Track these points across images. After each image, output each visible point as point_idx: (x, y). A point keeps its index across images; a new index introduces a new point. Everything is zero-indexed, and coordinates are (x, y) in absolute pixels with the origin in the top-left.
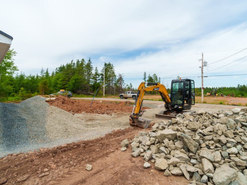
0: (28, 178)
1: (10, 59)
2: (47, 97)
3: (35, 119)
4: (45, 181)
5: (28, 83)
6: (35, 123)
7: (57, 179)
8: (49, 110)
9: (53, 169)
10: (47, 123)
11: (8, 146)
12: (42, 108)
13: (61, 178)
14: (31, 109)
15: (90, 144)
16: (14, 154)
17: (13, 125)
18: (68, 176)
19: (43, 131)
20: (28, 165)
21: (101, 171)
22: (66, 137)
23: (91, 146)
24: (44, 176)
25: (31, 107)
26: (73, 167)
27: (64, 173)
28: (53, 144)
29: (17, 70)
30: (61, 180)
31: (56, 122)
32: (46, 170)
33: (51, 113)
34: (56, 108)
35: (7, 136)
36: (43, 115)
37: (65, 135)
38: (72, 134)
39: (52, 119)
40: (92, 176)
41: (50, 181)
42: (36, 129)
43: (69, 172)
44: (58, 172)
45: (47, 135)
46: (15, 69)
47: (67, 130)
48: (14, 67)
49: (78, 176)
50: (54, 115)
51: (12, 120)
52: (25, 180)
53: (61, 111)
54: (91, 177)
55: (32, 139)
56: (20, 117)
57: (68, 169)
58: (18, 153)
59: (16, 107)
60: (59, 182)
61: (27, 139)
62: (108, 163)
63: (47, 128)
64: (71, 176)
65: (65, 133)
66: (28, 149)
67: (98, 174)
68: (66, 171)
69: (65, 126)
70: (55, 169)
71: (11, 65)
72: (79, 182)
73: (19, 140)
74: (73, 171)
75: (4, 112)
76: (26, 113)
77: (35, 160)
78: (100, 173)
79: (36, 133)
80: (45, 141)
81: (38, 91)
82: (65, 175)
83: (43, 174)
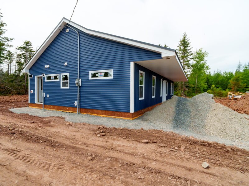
0: (164, 147)
1: (203, 61)
2: (239, 94)
3: (198, 112)
4: (170, 153)
5: (223, 80)
6: (198, 116)
7: (177, 157)
8: (213, 107)
9: (181, 150)
10: (207, 118)
11: (175, 127)
12: (206, 104)
13: (180, 158)
14: (198, 103)
15: (239, 153)
16: (173, 133)
17: (181, 114)
18: (185, 160)
19: (202, 124)
20: (171, 140)
21: (214, 176)
22: (222, 137)
23: (237, 155)
24: (173, 151)
25: (197, 102)
26: (195, 158)
27: (184, 157)
28: (204, 138)
29: (209, 69)
30: (178, 159)
31: (216, 119)
32: (176, 148)
33: (215, 110)
34: (221, 106)
35: (176, 120)
36: (206, 110)
37: (221, 135)
38: (231, 136)
39: (213, 116)
40: (200, 172)
41: (173, 155)
42: (197, 121)
43: (189, 158)
44: (182, 154)
45: (204, 129)
46: (208, 68)
47: (225, 130)
48: (206, 67)
49: (191, 165)
50: (216, 112)
51: (182, 110)
52: (162, 147)
53: (226, 110)
54: (198, 172)
55: (191, 128)
56: (187, 109)
57: (190, 156)
58: (177, 133)
59: (187, 101)
60: (177, 159)
61: (187, 127)
62: (232, 177)
63: (206, 123)
64: (187, 161)
65: (222, 133)
66: (184, 133)
67: (208, 175)
68: (188, 157)
69: (224, 126)
70: (182, 152)
71: (204, 66)
72: (186, 167)
73: (182, 125)
74: (191, 160)
75: (179, 103)
76: (193, 106)
77: (177, 140)
78: (212, 176)
79: (195, 124)
80: (200, 133)
81: (230, 89)
82: (184, 159)
83: (173, 150)
